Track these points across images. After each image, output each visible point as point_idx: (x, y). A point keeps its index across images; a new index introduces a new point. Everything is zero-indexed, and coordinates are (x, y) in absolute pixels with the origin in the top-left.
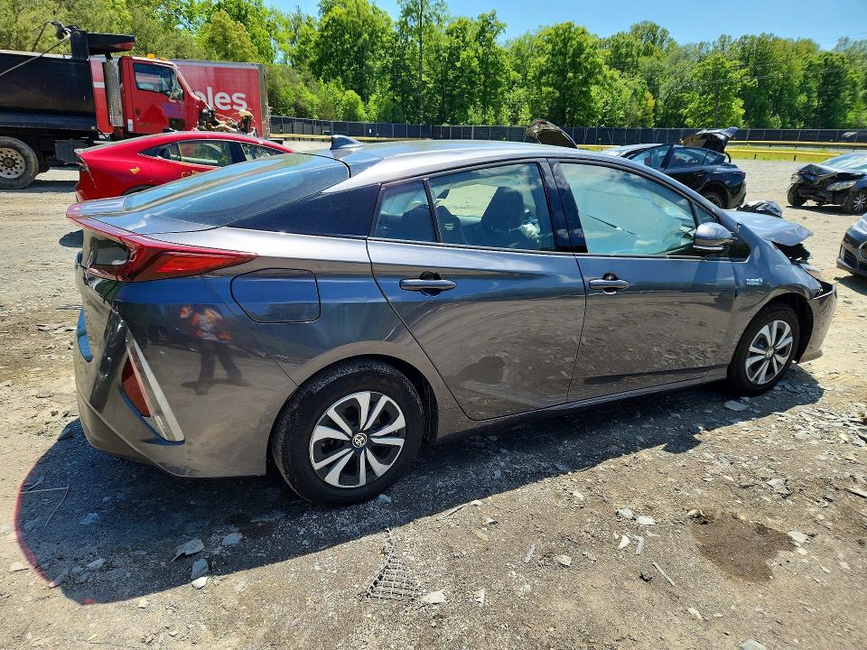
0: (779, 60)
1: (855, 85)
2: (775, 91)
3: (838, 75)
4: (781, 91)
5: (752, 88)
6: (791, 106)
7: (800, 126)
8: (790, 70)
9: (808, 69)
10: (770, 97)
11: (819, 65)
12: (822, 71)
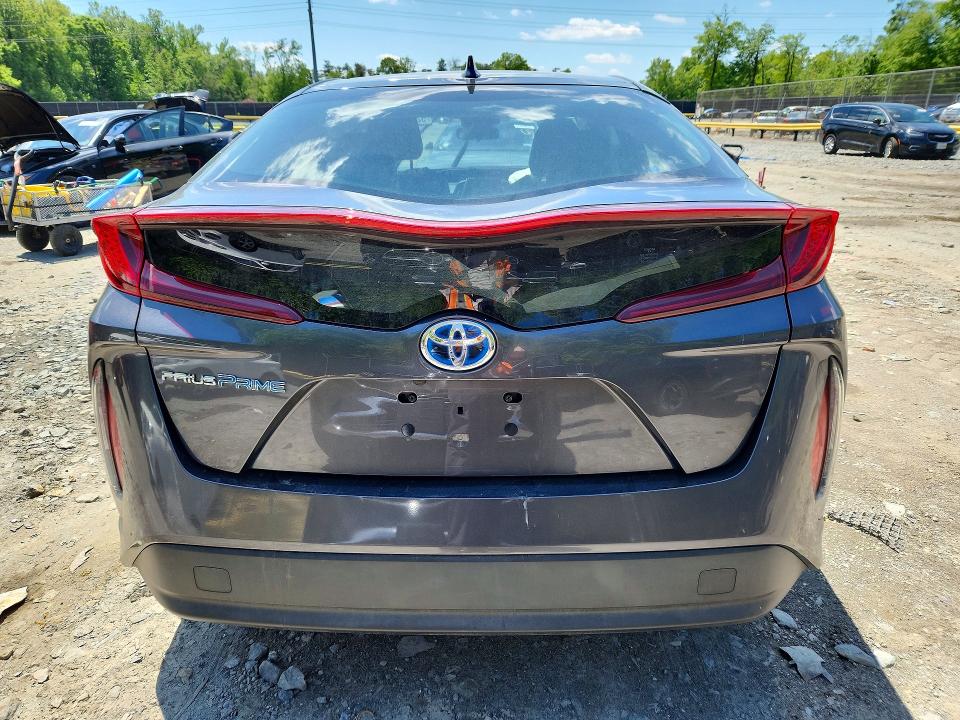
0: (34, 21)
1: (124, 54)
2: (43, 58)
3: (104, 42)
4: (50, 57)
5: (13, 53)
6: (69, 76)
7: (87, 98)
8: (51, 34)
9: (69, 34)
10: (40, 65)
11: (80, 30)
12: (85, 37)
